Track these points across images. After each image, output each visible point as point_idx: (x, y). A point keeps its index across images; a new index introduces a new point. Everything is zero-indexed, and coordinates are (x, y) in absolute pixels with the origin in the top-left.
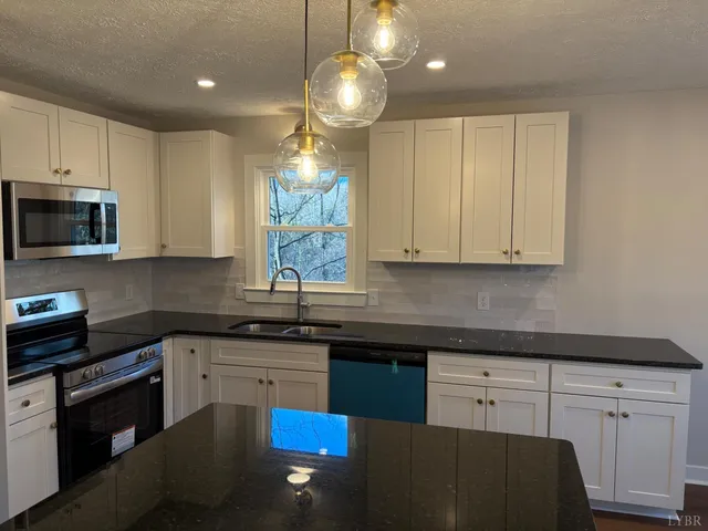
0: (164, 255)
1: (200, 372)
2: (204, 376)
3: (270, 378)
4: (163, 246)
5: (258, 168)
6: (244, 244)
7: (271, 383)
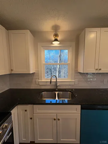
0: (12, 73)
1: (29, 117)
2: (31, 119)
3: (58, 118)
4: (12, 70)
5: (42, 47)
6: (38, 69)
7: (59, 120)
